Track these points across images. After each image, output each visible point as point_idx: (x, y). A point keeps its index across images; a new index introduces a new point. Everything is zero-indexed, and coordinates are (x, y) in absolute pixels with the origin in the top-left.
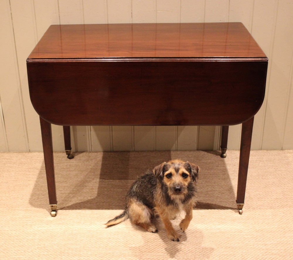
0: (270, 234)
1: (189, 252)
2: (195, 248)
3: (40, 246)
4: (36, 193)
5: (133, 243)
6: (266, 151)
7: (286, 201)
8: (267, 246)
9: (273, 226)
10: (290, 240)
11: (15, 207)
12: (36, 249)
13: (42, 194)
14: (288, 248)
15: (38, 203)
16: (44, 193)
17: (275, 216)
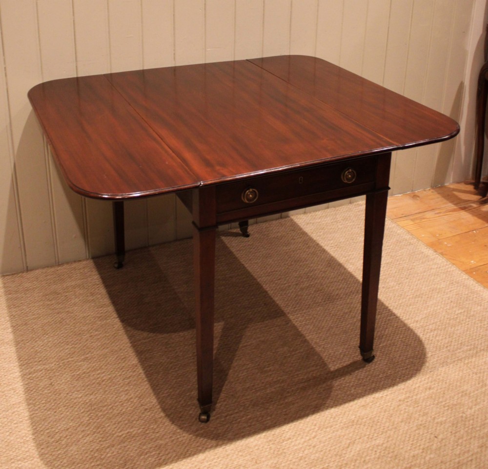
0: (411, 307)
1: (342, 356)
2: (346, 349)
3: (146, 407)
4: (83, 329)
5: (269, 364)
6: (334, 209)
7: (399, 264)
8: (419, 322)
9: (408, 297)
10: (436, 308)
11: (67, 359)
12: (143, 413)
13: (93, 329)
14: (442, 319)
15: (96, 344)
16: (95, 328)
17: (401, 285)
